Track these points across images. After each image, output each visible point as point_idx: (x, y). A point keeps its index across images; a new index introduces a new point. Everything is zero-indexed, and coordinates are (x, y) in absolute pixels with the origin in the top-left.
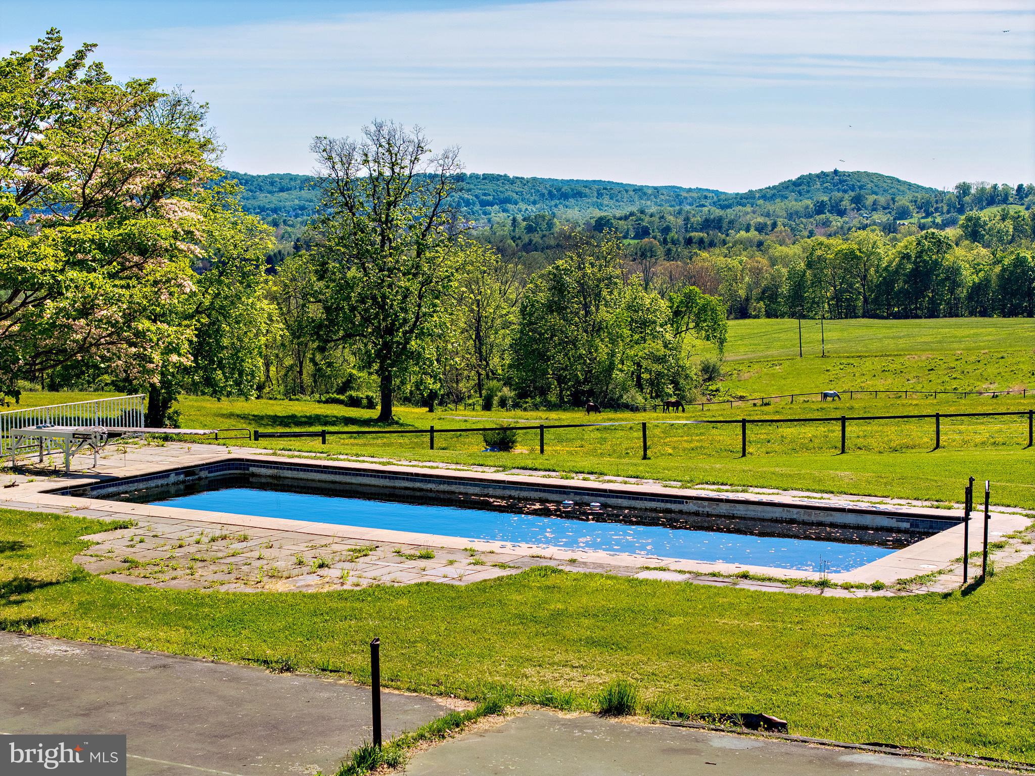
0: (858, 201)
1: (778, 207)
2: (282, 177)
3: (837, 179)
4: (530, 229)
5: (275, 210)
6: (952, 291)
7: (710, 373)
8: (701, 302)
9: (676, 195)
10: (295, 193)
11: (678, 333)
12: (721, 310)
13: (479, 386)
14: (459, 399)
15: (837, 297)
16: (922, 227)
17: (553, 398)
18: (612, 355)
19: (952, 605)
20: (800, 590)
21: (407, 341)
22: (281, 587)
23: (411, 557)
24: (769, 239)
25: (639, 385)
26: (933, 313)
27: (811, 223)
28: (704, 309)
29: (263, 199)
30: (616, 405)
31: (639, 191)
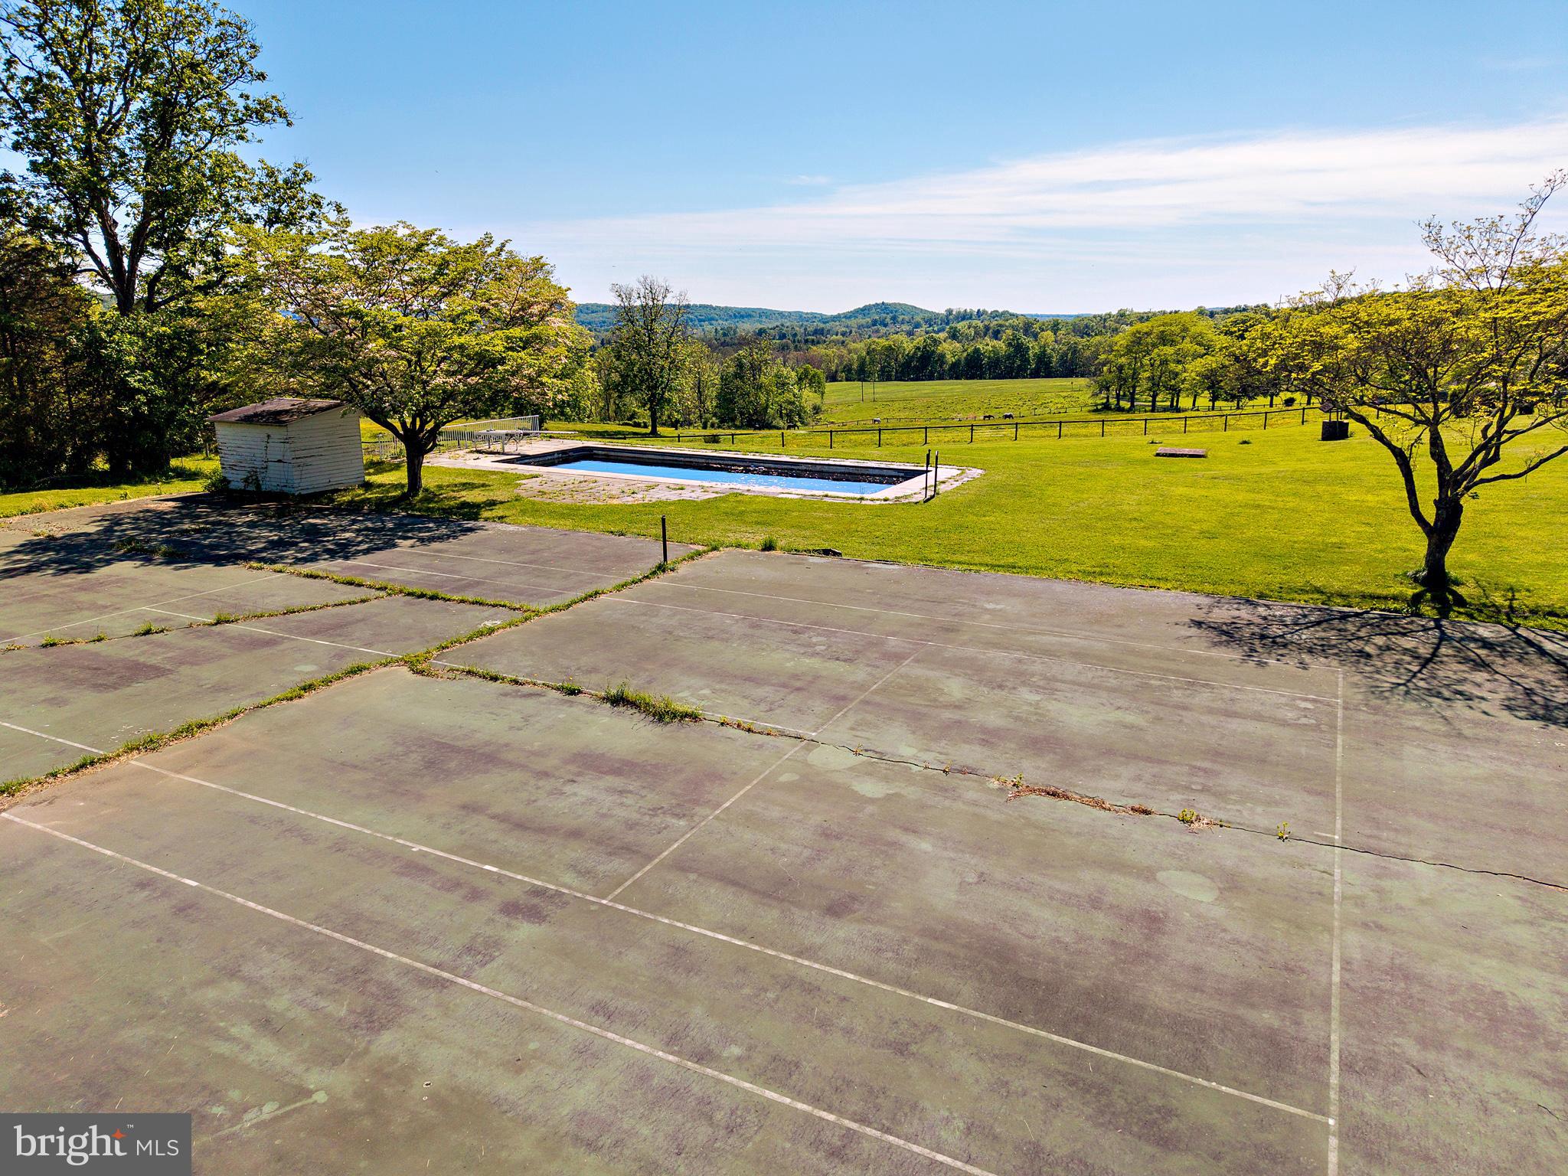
0: (894, 318)
1: (853, 322)
2: (593, 305)
3: (884, 307)
4: (725, 335)
5: (590, 323)
6: (941, 366)
7: (817, 410)
8: (812, 373)
9: (800, 316)
10: (600, 314)
11: (800, 389)
12: (823, 377)
13: (701, 417)
14: (690, 424)
15: (882, 369)
16: (927, 333)
17: (738, 423)
18: (767, 400)
19: (919, 507)
20: (851, 502)
21: (664, 393)
22: (615, 502)
23: (675, 489)
24: (848, 340)
25: (781, 417)
26: (931, 378)
27: (869, 331)
28: (814, 376)
29: (583, 317)
30: (770, 427)
31: (781, 314)
